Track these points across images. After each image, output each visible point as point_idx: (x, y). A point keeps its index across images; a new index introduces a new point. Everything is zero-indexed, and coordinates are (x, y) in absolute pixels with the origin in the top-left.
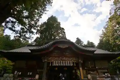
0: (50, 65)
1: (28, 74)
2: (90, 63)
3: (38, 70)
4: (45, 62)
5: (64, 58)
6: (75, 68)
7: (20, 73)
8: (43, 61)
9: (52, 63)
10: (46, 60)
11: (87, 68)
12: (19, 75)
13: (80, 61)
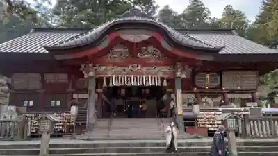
1: (53, 105)
2: (208, 76)
3: (75, 96)
4: (92, 77)
5: (139, 68)
6: (168, 90)
7: (31, 103)
8: (86, 76)
9: (108, 79)
10: (92, 74)
11: (200, 90)
12: (28, 107)
13: (178, 74)
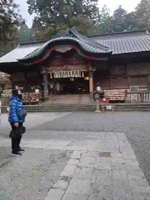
0: (51, 78)
4: (44, 74)
7: (22, 88)
8: (42, 73)
9: (53, 74)
13: (90, 69)
